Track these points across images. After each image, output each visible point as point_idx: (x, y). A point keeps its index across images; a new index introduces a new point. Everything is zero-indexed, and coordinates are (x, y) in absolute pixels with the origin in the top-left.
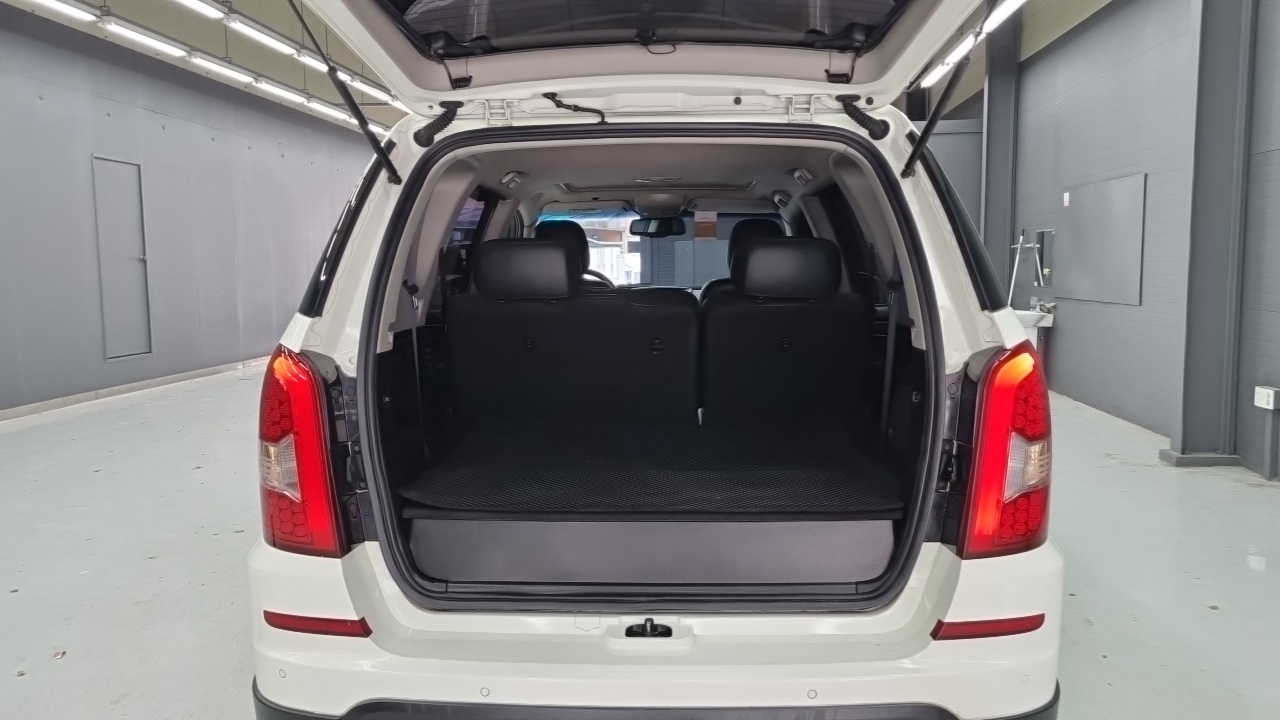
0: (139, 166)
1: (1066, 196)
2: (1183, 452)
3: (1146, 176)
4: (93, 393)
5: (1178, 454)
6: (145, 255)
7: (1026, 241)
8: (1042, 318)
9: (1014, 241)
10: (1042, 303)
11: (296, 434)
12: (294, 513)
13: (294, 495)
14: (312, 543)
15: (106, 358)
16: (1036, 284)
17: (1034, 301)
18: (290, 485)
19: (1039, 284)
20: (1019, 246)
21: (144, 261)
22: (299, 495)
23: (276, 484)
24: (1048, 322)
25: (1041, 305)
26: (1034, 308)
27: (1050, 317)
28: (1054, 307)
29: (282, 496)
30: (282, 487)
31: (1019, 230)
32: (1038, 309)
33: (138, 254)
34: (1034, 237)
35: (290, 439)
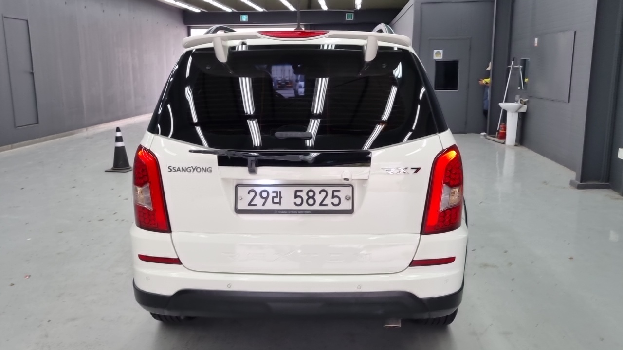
0: (27, 21)
1: (536, 40)
2: (581, 182)
3: (575, 32)
4: (10, 146)
5: (578, 182)
6: (33, 70)
7: (515, 64)
8: (521, 107)
9: (509, 64)
10: (521, 99)
11: (150, 183)
12: (149, 215)
13: (150, 208)
14: (157, 227)
15: (15, 127)
16: (519, 88)
17: (517, 97)
18: (148, 204)
19: (521, 88)
20: (511, 66)
21: (32, 74)
22: (152, 208)
23: (140, 203)
24: (524, 109)
25: (521, 100)
26: (517, 101)
27: (525, 106)
28: (527, 101)
29: (144, 208)
30: (145, 204)
31: (512, 57)
32: (519, 102)
33: (29, 69)
34: (519, 62)
35: (148, 185)
